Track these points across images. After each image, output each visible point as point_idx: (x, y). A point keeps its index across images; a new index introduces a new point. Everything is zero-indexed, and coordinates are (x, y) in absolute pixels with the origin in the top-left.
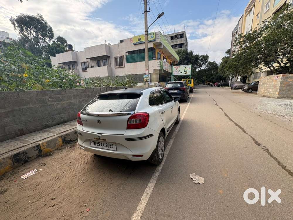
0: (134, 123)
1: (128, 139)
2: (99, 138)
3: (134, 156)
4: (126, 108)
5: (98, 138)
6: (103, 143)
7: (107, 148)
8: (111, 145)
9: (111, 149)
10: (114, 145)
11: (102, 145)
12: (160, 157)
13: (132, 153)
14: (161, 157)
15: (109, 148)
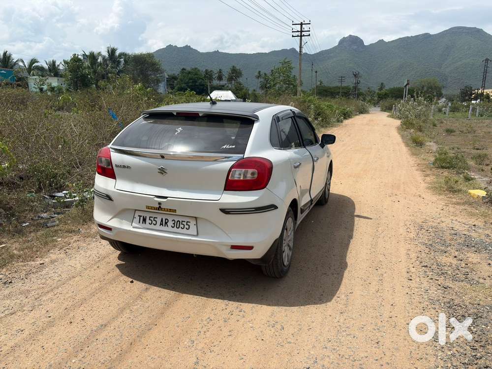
0: (242, 179)
1: (226, 211)
2: (160, 207)
3: (234, 247)
4: (224, 147)
5: (158, 206)
6: (166, 219)
7: (175, 229)
8: (185, 223)
9: (184, 231)
10: (192, 223)
11: (161, 224)
12: (286, 263)
13: (231, 241)
14: (288, 261)
15: (180, 230)
